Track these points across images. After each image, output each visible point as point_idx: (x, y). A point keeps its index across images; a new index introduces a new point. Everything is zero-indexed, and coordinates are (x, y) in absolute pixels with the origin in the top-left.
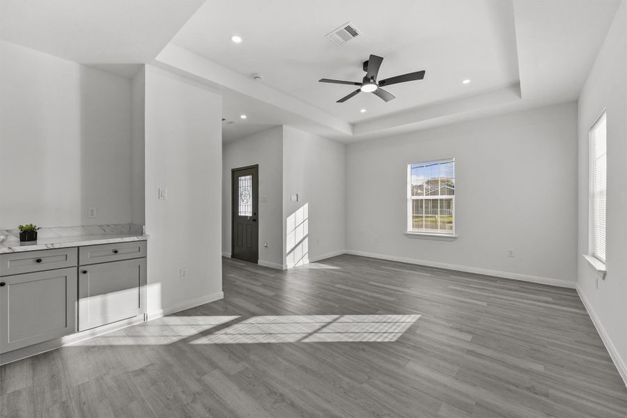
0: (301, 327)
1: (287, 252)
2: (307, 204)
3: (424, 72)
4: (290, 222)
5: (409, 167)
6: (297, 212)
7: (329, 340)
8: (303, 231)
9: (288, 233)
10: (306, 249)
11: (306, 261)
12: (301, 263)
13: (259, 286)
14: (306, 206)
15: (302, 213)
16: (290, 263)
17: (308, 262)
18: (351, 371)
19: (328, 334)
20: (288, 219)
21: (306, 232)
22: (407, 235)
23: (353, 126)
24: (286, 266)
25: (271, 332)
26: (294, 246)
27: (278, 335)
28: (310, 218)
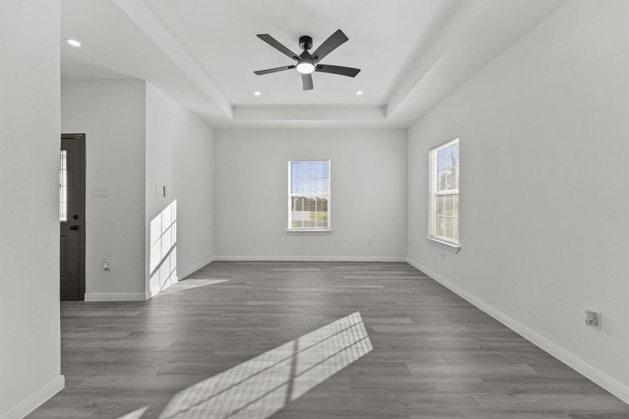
0: (267, 379)
1: (151, 271)
2: (175, 200)
3: (359, 71)
4: (155, 226)
5: (289, 163)
6: (164, 211)
7: (320, 380)
8: (170, 238)
9: (151, 244)
10: (174, 264)
11: (175, 279)
12: (168, 285)
13: (126, 338)
14: (174, 203)
15: (170, 213)
16: (155, 288)
17: (176, 281)
18: (383, 408)
19: (309, 372)
20: (152, 222)
21: (174, 241)
22: (288, 232)
23: (234, 108)
24: (150, 292)
25: (234, 408)
26: (160, 261)
27: (251, 407)
28: (178, 220)
